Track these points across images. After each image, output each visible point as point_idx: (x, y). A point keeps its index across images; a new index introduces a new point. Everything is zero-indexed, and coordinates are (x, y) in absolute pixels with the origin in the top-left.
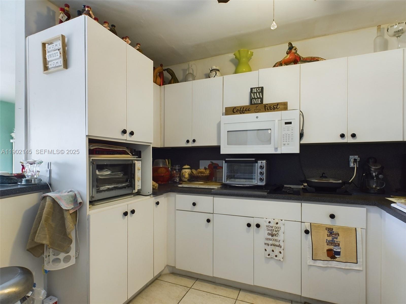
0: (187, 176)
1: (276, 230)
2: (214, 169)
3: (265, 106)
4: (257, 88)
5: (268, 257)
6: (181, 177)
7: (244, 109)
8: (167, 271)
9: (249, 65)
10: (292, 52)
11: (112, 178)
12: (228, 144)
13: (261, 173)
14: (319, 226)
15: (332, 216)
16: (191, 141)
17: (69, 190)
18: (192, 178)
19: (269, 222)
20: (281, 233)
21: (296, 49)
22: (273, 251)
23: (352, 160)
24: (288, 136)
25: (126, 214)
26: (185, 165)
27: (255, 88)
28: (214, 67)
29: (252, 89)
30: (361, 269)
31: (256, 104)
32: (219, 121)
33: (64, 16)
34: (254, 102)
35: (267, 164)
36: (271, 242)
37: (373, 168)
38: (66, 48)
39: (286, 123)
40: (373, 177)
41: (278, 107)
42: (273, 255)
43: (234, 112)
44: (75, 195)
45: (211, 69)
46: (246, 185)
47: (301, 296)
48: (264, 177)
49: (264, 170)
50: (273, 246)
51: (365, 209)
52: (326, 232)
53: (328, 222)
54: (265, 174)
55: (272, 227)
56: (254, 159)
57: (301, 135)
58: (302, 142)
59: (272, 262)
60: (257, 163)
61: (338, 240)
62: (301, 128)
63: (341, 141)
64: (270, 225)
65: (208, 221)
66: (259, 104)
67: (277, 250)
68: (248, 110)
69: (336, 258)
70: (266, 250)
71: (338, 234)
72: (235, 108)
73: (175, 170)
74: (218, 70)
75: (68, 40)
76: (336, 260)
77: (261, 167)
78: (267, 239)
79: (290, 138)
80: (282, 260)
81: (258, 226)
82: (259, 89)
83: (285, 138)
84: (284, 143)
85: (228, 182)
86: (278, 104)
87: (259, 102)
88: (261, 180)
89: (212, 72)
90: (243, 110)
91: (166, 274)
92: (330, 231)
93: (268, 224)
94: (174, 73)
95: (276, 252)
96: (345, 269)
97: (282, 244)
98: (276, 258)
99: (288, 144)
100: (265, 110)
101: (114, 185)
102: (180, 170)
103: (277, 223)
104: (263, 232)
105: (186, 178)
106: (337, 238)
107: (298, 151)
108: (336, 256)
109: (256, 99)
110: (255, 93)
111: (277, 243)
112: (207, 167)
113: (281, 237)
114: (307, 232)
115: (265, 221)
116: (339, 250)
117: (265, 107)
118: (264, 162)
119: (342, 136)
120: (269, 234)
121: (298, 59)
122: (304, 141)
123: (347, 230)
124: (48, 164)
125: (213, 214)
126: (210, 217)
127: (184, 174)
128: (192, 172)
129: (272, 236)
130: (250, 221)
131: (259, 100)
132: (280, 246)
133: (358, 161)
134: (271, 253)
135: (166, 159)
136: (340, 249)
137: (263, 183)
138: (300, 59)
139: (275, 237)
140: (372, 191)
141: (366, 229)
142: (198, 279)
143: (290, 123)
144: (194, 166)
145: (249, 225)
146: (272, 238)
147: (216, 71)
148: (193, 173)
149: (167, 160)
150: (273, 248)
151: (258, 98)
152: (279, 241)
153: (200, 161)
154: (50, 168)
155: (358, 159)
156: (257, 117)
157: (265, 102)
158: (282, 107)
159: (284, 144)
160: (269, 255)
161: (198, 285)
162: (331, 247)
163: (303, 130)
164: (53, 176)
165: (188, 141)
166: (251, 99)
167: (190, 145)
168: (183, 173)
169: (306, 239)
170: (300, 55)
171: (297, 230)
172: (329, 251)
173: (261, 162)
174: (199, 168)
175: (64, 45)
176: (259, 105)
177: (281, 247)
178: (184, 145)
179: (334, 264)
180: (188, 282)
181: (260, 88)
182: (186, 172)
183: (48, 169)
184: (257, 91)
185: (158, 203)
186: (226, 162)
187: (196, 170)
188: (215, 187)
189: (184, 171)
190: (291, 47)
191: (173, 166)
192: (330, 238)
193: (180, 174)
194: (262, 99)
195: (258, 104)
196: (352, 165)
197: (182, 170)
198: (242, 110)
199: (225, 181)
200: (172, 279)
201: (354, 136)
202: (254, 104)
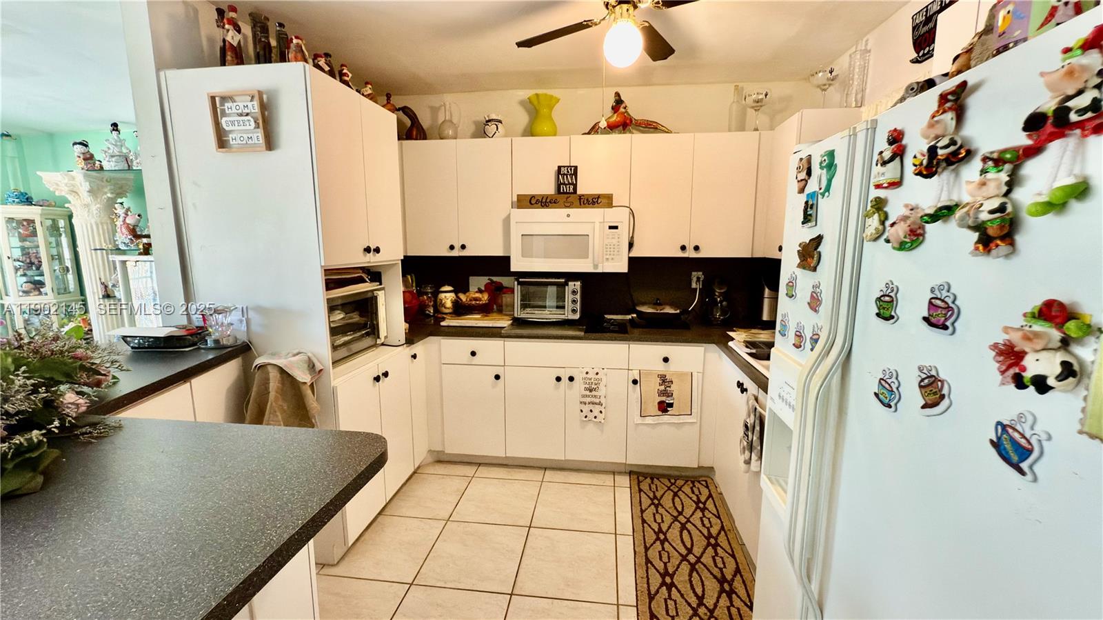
0: (449, 304)
1: (596, 382)
2: (496, 291)
3: (580, 197)
4: (568, 167)
5: (585, 419)
6: (438, 306)
7: (548, 201)
8: (430, 460)
9: (552, 119)
10: (620, 111)
11: (348, 324)
12: (523, 256)
13: (574, 302)
14: (649, 373)
15: (666, 360)
16: (457, 246)
17: (295, 352)
18: (460, 309)
19: (587, 373)
20: (602, 386)
21: (626, 106)
22: (591, 411)
23: (694, 279)
24: (612, 247)
25: (377, 379)
26: (444, 285)
27: (564, 167)
28: (493, 116)
29: (559, 168)
30: (695, 421)
31: (566, 193)
32: (508, 213)
33: (235, 35)
34: (563, 190)
35: (582, 288)
36: (588, 400)
37: (718, 291)
38: (266, 113)
39: (611, 228)
40: (716, 303)
41: (599, 201)
42: (591, 416)
43: (532, 204)
44: (309, 358)
45: (487, 119)
46: (550, 319)
47: (626, 464)
48: (578, 306)
49: (578, 297)
50: (591, 405)
51: (703, 348)
52: (658, 380)
53: (661, 367)
54: (579, 303)
55: (591, 379)
56: (563, 280)
57: (631, 245)
58: (632, 255)
59: (591, 426)
60: (568, 285)
61: (672, 389)
62: (631, 235)
63: (680, 254)
64: (588, 376)
65: (497, 377)
66: (571, 193)
67: (596, 409)
68: (555, 203)
69: (668, 411)
70: (582, 411)
71: (672, 381)
72: (533, 197)
73: (426, 294)
74: (500, 122)
75: (268, 98)
76: (668, 413)
77: (574, 292)
78: (584, 396)
79: (616, 250)
80: (603, 421)
81: (571, 379)
82: (571, 169)
83: (608, 250)
84: (608, 257)
85: (523, 315)
86: (599, 196)
87: (572, 190)
88: (574, 311)
89: (489, 124)
90: (546, 202)
91: (428, 465)
92: (664, 380)
93: (585, 376)
94: (415, 115)
95: (596, 412)
96: (678, 423)
97: (603, 401)
98: (595, 420)
99: (612, 259)
100: (580, 204)
101: (351, 335)
102: (436, 293)
103: (597, 374)
104: (579, 387)
105: (448, 308)
106: (670, 387)
107: (625, 270)
108: (669, 409)
109: (566, 185)
110: (564, 174)
111: (597, 401)
112: (483, 289)
113: (602, 392)
114: (635, 382)
115: (582, 372)
116: (672, 402)
117: (580, 199)
118: (578, 284)
119: (683, 248)
120: (586, 389)
121: (628, 121)
122: (634, 254)
123: (681, 375)
124: (242, 311)
125: (503, 368)
126: (499, 371)
127: (443, 302)
128: (458, 297)
129: (591, 391)
130: (560, 373)
131: (572, 187)
132: (600, 404)
133: (701, 279)
134: (589, 414)
135: (409, 274)
136: (674, 399)
137: (577, 316)
138: (631, 121)
139: (594, 393)
140: (715, 323)
141: (703, 373)
142: (480, 464)
143: (616, 228)
144: (461, 287)
145: (558, 379)
146: (590, 393)
147: (497, 123)
148: (461, 300)
149: (409, 277)
150: (591, 407)
151: (569, 184)
152: (600, 396)
153: (471, 278)
154: (246, 316)
155: (702, 277)
156: (568, 216)
157: (579, 192)
158: (604, 201)
159: (607, 259)
160: (586, 417)
161: (483, 471)
162: (663, 399)
163: (632, 237)
164: (254, 328)
165: (452, 247)
166: (559, 185)
167: (456, 253)
168: (441, 300)
169: (634, 391)
170: (633, 116)
171: (623, 380)
172: (661, 403)
173: (573, 283)
174: (468, 291)
175: (264, 107)
176: (572, 195)
177: (602, 405)
178: (445, 252)
179: (666, 418)
180: (469, 470)
181: (573, 168)
182: (447, 297)
183: (244, 319)
184: (568, 172)
185: (414, 357)
186: (519, 283)
187: (465, 293)
188: (504, 323)
189: (442, 296)
190: (619, 102)
191: (421, 288)
192: (662, 388)
193: (435, 301)
194: (575, 186)
195: (569, 193)
196: (694, 285)
197: (438, 294)
198: (544, 200)
199: (518, 313)
200: (441, 469)
201: (697, 248)
202: (564, 193)
